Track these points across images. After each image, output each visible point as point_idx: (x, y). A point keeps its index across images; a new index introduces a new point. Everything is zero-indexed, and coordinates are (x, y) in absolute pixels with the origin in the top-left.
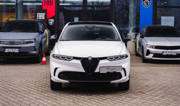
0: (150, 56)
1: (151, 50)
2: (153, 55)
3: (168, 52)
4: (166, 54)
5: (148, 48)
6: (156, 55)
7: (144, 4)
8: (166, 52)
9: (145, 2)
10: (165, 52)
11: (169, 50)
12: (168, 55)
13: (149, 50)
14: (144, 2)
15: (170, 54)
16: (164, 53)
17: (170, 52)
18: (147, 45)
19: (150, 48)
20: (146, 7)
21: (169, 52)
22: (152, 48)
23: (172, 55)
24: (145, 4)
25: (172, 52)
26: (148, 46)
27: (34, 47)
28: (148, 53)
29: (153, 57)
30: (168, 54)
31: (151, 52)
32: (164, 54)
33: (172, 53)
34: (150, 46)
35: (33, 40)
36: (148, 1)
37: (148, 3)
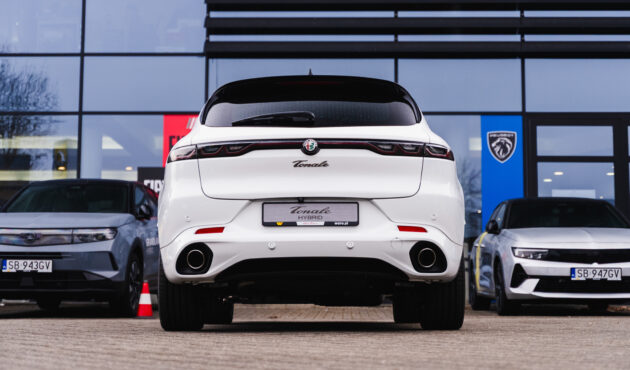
0: (528, 288)
1: (529, 265)
2: (535, 282)
3: (590, 271)
4: (583, 279)
5: (517, 261)
6: (546, 283)
7: (493, 149)
8: (585, 269)
9: (497, 144)
10: (580, 269)
11: (595, 265)
12: (591, 280)
13: (523, 265)
14: (493, 145)
15: (597, 277)
16: (577, 274)
17: (598, 271)
18: (513, 249)
19: (526, 257)
20: (503, 160)
21: (594, 269)
22: (534, 258)
23: (606, 279)
24: (497, 149)
25: (606, 269)
26: (517, 254)
27: (110, 254)
28: (520, 275)
29: (536, 290)
30: (591, 276)
31: (528, 273)
32: (577, 277)
33: (604, 272)
34: (524, 253)
35: (107, 232)
36: (509, 141)
37: (508, 146)
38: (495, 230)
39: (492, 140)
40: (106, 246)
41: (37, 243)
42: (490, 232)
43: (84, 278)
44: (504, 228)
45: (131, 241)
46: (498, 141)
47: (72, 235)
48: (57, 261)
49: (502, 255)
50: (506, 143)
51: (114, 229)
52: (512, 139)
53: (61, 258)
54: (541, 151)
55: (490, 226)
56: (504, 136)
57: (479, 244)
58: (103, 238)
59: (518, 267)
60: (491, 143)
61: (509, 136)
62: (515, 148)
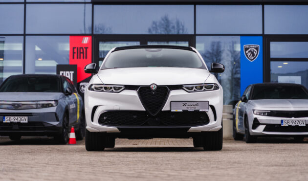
0: (260, 130)
1: (261, 118)
2: (264, 127)
3: (290, 121)
4: (287, 125)
5: (255, 116)
6: (269, 127)
7: (247, 54)
8: (288, 120)
9: (249, 52)
10: (285, 120)
11: (293, 118)
12: (291, 125)
13: (258, 119)
14: (247, 52)
15: (294, 124)
18: (254, 110)
19: (260, 114)
20: (252, 60)
21: (293, 120)
22: (263, 115)
23: (298, 125)
24: (249, 54)
25: (298, 121)
26: (255, 113)
27: (55, 113)
28: (256, 123)
29: (264, 130)
31: (260, 122)
32: (284, 124)
34: (259, 112)
35: (53, 103)
36: (255, 50)
37: (254, 52)
38: (245, 100)
39: (246, 49)
40: (53, 110)
41: (20, 108)
42: (243, 101)
43: (44, 125)
44: (249, 99)
45: (64, 107)
46: (250, 50)
47: (37, 104)
48: (30, 117)
49: (248, 113)
50: (254, 51)
51: (56, 101)
52: (257, 49)
53: (32, 115)
54: (272, 55)
55: (243, 98)
56: (252, 47)
57: (238, 107)
58: (52, 106)
59: (256, 119)
60: (245, 51)
61: (255, 47)
62: (258, 54)
